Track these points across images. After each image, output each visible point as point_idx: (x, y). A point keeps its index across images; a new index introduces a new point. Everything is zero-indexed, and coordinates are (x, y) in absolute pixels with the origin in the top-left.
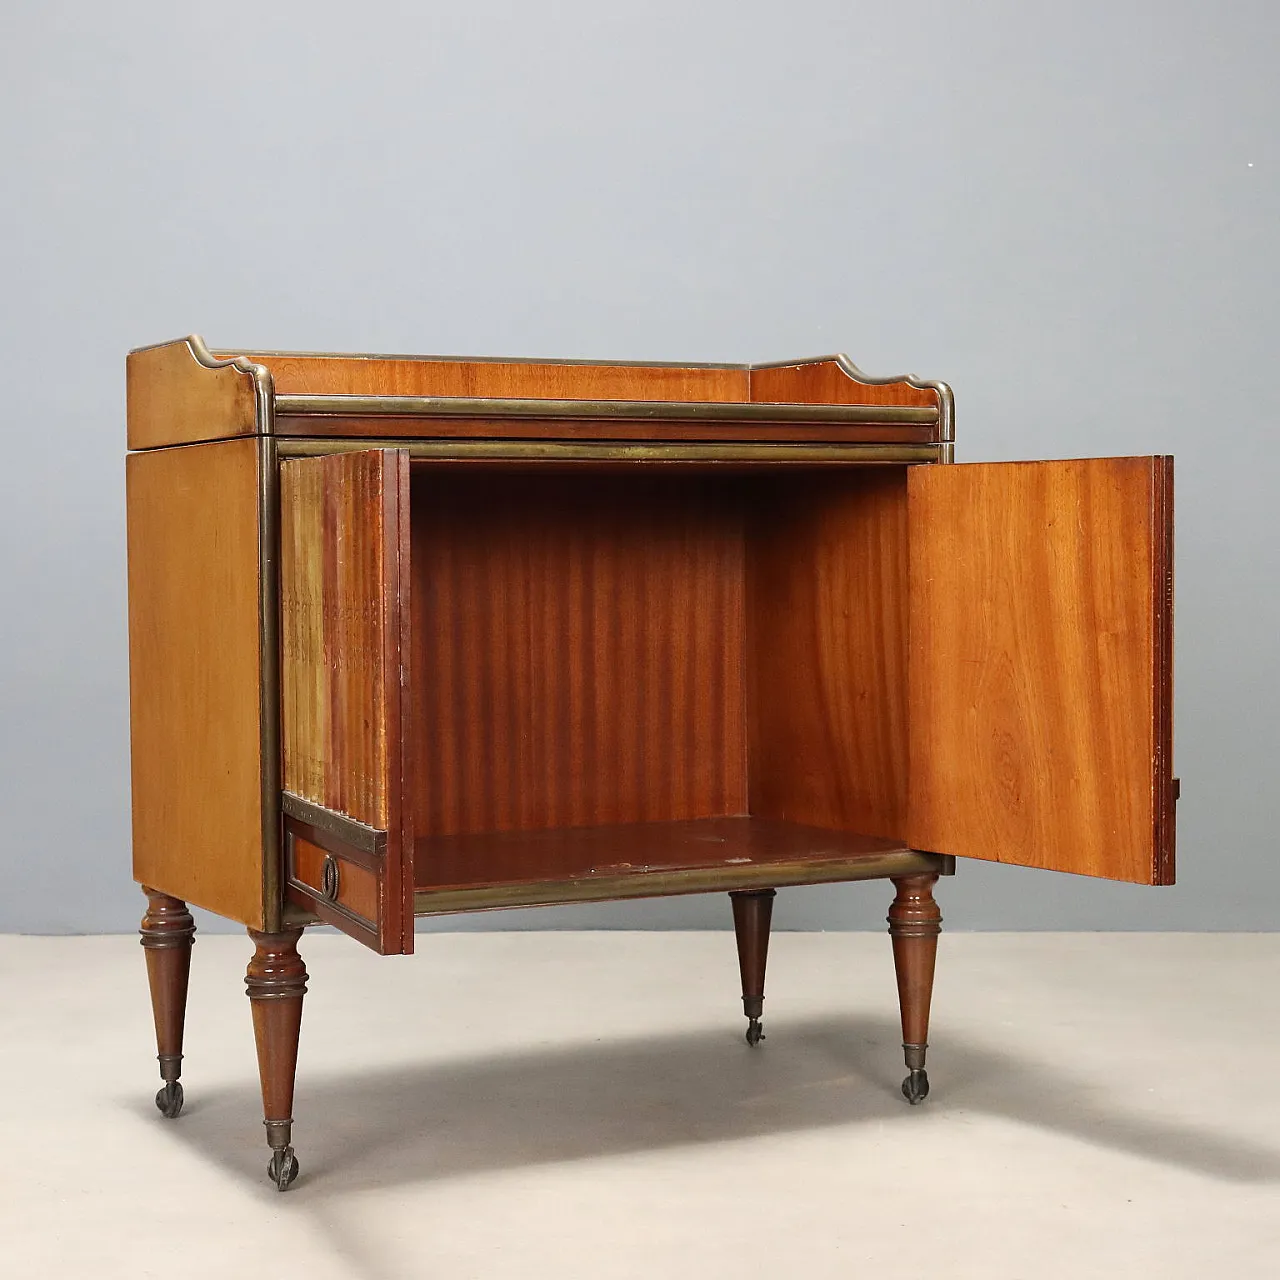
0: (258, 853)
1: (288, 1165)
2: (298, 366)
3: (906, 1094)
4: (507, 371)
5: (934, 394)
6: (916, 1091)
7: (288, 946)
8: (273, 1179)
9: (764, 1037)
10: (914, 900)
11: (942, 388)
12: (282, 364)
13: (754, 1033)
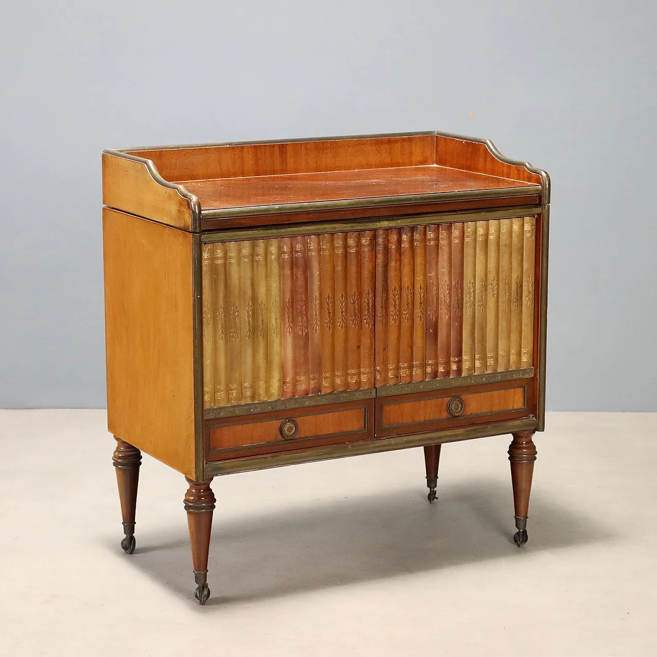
0: (192, 442)
1: (206, 592)
2: (192, 153)
3: (516, 542)
4: (303, 147)
5: (539, 178)
6: (521, 540)
7: (205, 486)
8: (198, 599)
9: (437, 498)
10: (523, 444)
11: (544, 174)
12: (184, 152)
13: (432, 496)
